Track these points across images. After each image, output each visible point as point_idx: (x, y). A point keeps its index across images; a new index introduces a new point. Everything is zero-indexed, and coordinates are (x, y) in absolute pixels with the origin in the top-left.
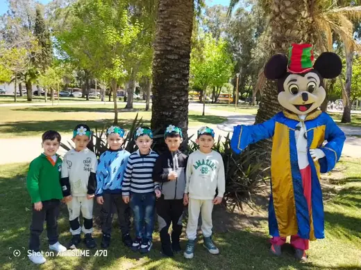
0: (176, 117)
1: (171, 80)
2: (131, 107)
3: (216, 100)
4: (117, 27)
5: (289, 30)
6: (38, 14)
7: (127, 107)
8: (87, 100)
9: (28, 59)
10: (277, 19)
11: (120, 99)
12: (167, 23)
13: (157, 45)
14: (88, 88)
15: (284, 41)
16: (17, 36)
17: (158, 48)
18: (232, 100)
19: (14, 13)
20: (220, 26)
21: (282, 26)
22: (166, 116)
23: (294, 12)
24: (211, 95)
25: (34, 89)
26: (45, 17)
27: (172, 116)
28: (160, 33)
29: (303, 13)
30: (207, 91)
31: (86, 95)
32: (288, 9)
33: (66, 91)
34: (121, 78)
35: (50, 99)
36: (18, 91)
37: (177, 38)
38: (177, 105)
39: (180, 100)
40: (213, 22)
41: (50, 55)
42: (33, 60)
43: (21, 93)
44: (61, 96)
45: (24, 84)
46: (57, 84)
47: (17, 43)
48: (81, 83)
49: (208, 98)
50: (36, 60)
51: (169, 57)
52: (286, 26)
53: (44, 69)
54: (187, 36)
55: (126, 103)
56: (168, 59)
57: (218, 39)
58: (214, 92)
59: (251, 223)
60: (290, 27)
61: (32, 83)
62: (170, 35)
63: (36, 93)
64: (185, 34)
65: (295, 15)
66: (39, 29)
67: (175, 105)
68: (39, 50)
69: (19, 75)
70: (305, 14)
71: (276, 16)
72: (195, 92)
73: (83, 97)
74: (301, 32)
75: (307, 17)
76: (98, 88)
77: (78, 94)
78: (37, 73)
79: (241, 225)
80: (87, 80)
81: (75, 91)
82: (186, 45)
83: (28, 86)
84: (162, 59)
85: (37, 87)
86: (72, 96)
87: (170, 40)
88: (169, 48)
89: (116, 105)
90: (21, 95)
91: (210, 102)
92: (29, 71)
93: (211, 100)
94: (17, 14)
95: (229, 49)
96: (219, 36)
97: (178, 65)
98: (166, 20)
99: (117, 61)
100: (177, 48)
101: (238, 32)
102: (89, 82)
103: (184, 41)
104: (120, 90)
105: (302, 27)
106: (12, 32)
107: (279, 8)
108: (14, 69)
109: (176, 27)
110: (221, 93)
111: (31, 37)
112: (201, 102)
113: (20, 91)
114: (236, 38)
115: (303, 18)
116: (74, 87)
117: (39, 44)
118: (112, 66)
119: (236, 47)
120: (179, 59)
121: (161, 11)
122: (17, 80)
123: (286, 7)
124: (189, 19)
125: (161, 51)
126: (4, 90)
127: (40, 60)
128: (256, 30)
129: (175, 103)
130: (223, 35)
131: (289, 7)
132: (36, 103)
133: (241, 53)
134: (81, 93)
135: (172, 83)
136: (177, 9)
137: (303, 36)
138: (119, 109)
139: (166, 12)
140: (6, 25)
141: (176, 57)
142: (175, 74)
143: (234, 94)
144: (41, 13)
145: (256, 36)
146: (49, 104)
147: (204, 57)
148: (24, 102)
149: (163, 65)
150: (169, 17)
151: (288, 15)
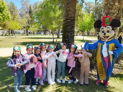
0: (70, 40)
1: (68, 28)
2: (59, 37)
3: (89, 34)
4: (54, 11)
5: (111, 10)
6: (30, 8)
7: (57, 37)
8: (45, 35)
9: (27, 22)
10: (106, 6)
11: (56, 35)
12: (67, 10)
13: (64, 17)
14: (46, 31)
15: (109, 14)
16: (24, 15)
17: (64, 18)
18: (94, 35)
19: (23, 8)
20: (90, 9)
21: (108, 9)
22: (67, 40)
23: (112, 3)
24: (87, 33)
25: (29, 31)
26: (32, 9)
27: (68, 40)
28: (65, 13)
29: (116, 4)
30: (85, 31)
31: (45, 34)
32: (111, 3)
33: (39, 32)
34: (55, 28)
35: (34, 35)
36: (24, 32)
37: (70, 14)
38: (70, 37)
39: (71, 35)
40: (88, 8)
41: (34, 21)
42: (28, 22)
43: (25, 33)
44: (37, 34)
45: (26, 30)
46: (36, 30)
47: (24, 17)
48: (43, 29)
49: (86, 34)
50: (29, 22)
51: (68, 21)
52: (110, 9)
53: (32, 25)
54: (74, 14)
55: (57, 36)
56: (67, 22)
57: (89, 13)
58: (88, 32)
59: (94, 77)
60: (111, 9)
61: (28, 30)
62: (68, 13)
63: (29, 33)
64: (73, 13)
65: (113, 5)
66: (30, 12)
67: (69, 37)
68: (30, 19)
69: (24, 27)
70: (117, 4)
71: (106, 5)
72: (81, 32)
73: (44, 34)
74: (115, 11)
75: (117, 5)
76: (49, 31)
77: (42, 33)
78: (29, 26)
79: (91, 77)
80: (45, 29)
81: (41, 32)
82: (73, 17)
83: (27, 31)
84: (65, 22)
85: (30, 31)
86: (41, 34)
87: (68, 15)
88: (68, 18)
89: (53, 37)
90: (25, 34)
91: (86, 35)
92: (27, 26)
93: (87, 35)
94: (24, 8)
95: (94, 17)
96: (90, 12)
97: (71, 23)
98: (67, 9)
99: (54, 22)
100: (70, 17)
101: (96, 11)
102: (46, 29)
103: (73, 15)
104: (56, 32)
105: (116, 9)
106: (22, 14)
107: (107, 3)
108: (22, 25)
109: (70, 11)
110: (91, 32)
111: (28, 15)
112: (83, 35)
113: (25, 32)
114: (96, 13)
115: (116, 6)
116: (41, 31)
117: (30, 17)
118: (52, 24)
119: (96, 16)
120: (71, 21)
121: (65, 6)
122: (24, 29)
123: (110, 2)
124: (74, 8)
125: (65, 19)
126: (20, 32)
127: (31, 22)
128: (103, 10)
129: (70, 36)
130: (91, 12)
131: (111, 2)
132: (29, 36)
133: (98, 18)
134: (43, 33)
135: (69, 29)
136: (70, 5)
137: (116, 12)
138: (55, 38)
139: (67, 6)
140: (21, 12)
141: (70, 21)
142: (70, 26)
143: (95, 32)
144: (31, 7)
145: (103, 12)
146: (33, 36)
147: (84, 20)
148: (25, 36)
149: (66, 24)
150: (68, 8)
151: (110, 5)
